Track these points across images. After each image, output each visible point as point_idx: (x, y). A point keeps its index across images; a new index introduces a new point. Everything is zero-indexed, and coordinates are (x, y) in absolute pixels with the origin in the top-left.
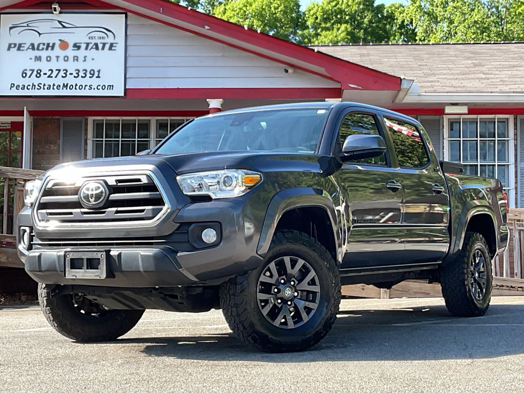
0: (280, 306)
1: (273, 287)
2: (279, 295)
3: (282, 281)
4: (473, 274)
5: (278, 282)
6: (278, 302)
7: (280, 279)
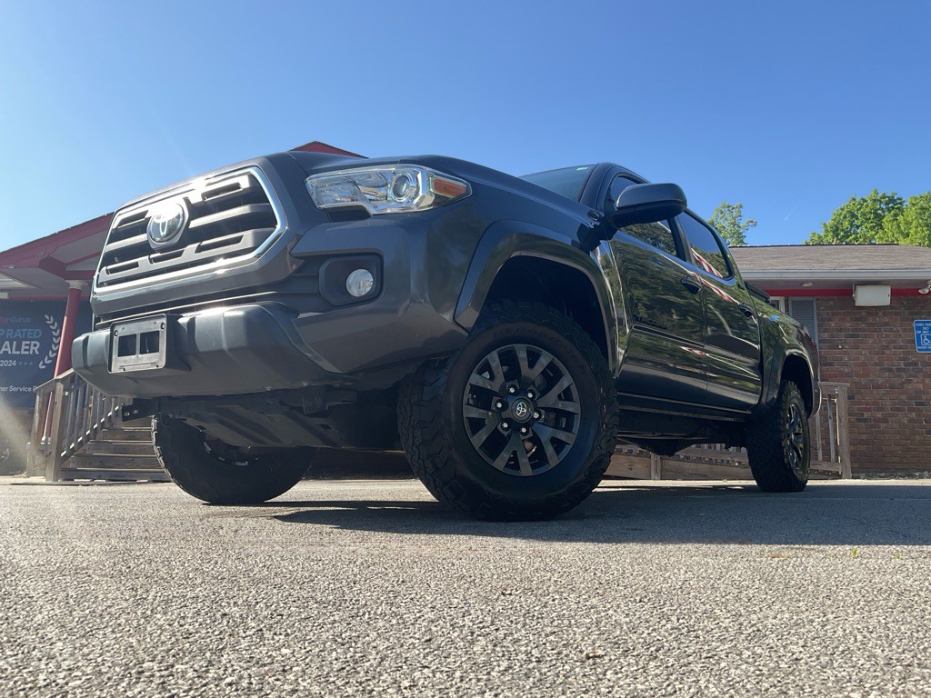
0: (506, 434)
1: (495, 399)
2: (505, 414)
3: (512, 390)
4: (789, 435)
5: (504, 389)
6: (502, 427)
7: (508, 384)
